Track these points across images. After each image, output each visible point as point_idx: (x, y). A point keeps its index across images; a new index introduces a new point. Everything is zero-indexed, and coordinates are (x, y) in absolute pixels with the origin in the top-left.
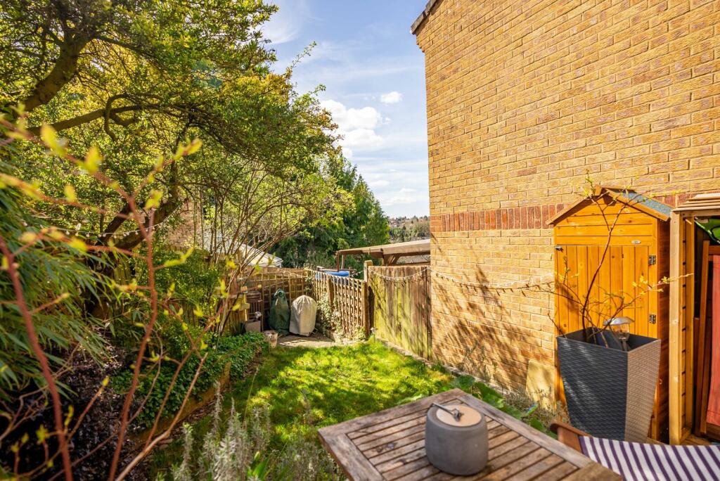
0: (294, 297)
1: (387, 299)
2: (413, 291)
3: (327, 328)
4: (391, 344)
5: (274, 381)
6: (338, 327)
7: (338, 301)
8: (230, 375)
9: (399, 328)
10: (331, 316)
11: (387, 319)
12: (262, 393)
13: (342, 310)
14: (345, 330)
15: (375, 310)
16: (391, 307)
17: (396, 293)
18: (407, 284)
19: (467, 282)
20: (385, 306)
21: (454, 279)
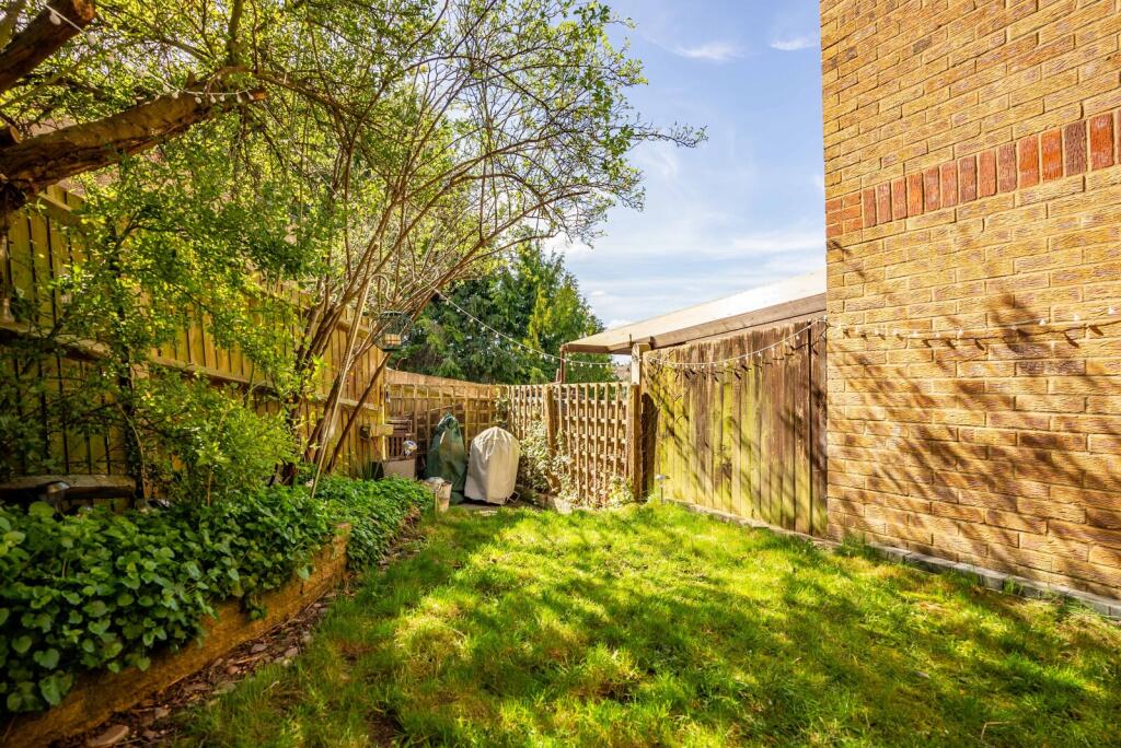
0: (475, 432)
1: (691, 413)
2: (769, 380)
3: (539, 490)
4: (704, 508)
5: (459, 575)
6: (565, 486)
7: (568, 434)
8: (347, 554)
9: (727, 470)
10: (550, 464)
11: (692, 458)
12: (432, 602)
13: (576, 451)
14: (582, 492)
15: (659, 441)
16: (702, 430)
17: (717, 396)
18: (751, 372)
19: (951, 333)
20: (685, 429)
21: (903, 331)
